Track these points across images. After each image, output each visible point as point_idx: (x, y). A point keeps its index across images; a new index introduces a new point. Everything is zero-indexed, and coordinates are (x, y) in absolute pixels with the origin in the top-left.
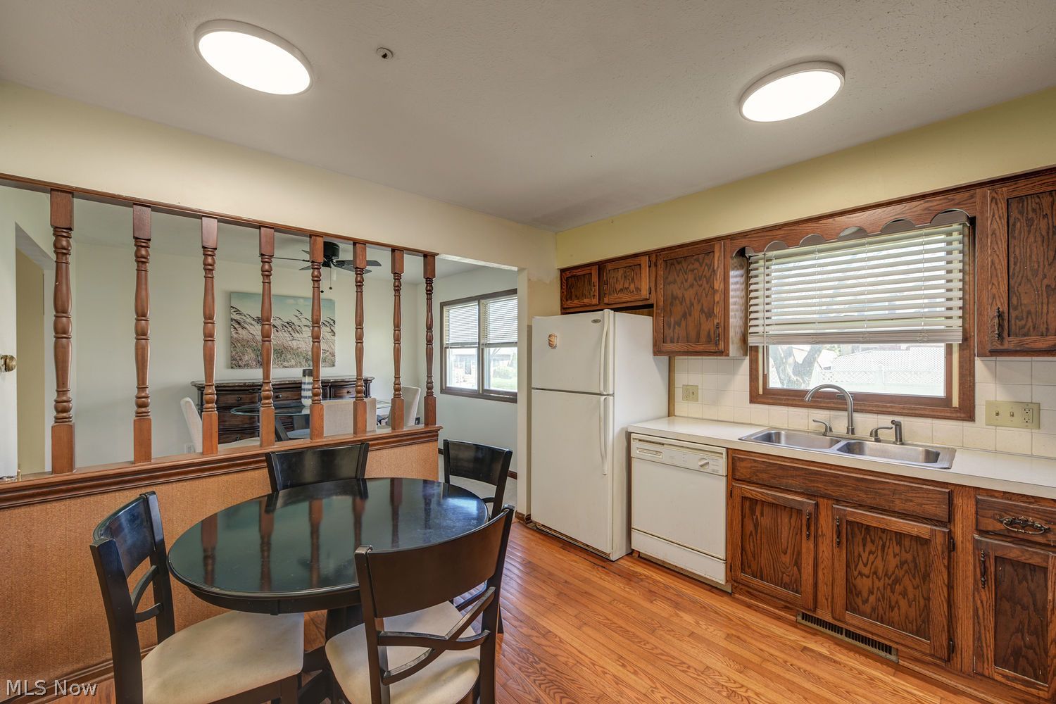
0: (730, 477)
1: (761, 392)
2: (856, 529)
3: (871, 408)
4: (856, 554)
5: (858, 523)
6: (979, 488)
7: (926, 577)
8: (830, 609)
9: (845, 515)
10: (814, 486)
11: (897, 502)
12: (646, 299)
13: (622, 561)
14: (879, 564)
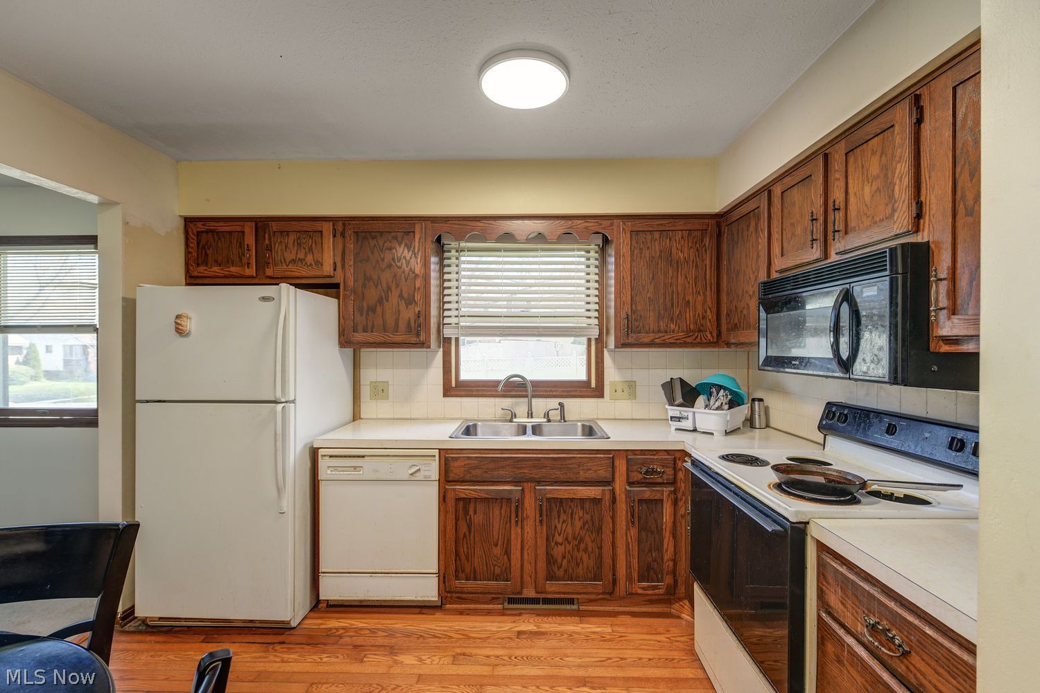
0: (442, 480)
1: (453, 385)
2: (553, 505)
3: (542, 393)
4: (553, 527)
5: (554, 498)
6: (628, 450)
7: (599, 530)
8: (534, 584)
9: (545, 495)
10: (521, 473)
11: (581, 472)
12: (330, 277)
13: (307, 621)
14: (569, 530)
